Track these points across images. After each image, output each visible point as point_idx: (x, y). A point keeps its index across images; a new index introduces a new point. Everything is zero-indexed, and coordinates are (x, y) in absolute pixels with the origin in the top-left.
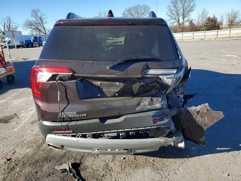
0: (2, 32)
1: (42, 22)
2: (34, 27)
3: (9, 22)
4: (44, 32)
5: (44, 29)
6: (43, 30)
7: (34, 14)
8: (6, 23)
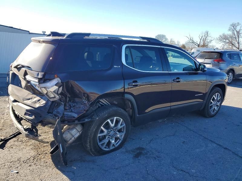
0: (197, 45)
1: (238, 36)
2: (227, 41)
3: (206, 36)
4: (237, 46)
5: (238, 43)
6: (237, 45)
7: (232, 27)
8: (203, 37)
